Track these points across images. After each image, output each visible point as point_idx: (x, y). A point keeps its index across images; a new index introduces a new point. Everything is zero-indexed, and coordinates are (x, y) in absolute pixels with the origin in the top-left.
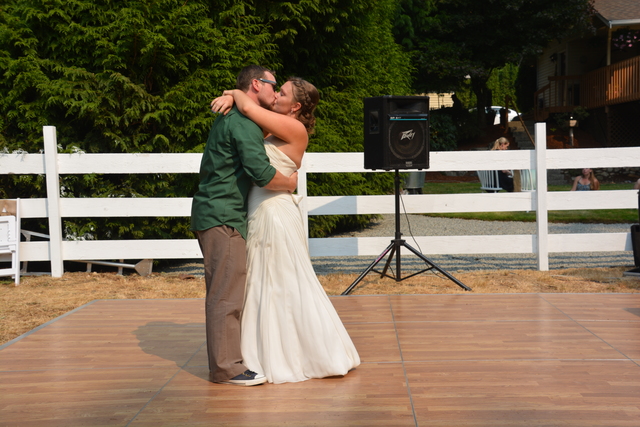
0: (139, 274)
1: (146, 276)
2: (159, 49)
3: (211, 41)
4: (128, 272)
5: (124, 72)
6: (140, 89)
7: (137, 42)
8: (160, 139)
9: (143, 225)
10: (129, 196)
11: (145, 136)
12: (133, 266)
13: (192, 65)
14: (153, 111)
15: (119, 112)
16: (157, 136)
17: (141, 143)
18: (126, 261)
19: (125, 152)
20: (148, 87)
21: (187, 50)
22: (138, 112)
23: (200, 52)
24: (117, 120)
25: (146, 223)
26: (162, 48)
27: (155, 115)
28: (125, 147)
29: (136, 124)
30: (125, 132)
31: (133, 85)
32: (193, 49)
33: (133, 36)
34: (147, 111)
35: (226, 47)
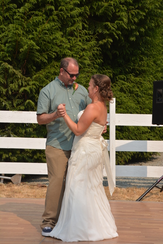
0: (13, 183)
1: (17, 184)
2: (31, 50)
3: (61, 45)
4: (6, 181)
5: (10, 63)
6: (18, 73)
7: (18, 45)
8: (29, 103)
9: (17, 153)
10: (9, 136)
11: (20, 101)
12: (10, 178)
13: (50, 59)
14: (26, 86)
15: (6, 86)
16: (28, 101)
17: (18, 105)
18: (6, 175)
19: (8, 110)
20: (23, 72)
21: (47, 50)
22: (17, 86)
23: (55, 52)
24: (4, 91)
25: (18, 152)
26: (32, 49)
27: (27, 88)
28: (8, 107)
29: (15, 94)
30: (9, 98)
31: (14, 70)
32: (50, 50)
33: (16, 41)
34: (22, 86)
35: (70, 49)
